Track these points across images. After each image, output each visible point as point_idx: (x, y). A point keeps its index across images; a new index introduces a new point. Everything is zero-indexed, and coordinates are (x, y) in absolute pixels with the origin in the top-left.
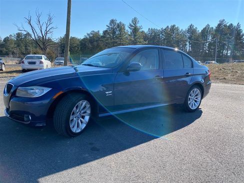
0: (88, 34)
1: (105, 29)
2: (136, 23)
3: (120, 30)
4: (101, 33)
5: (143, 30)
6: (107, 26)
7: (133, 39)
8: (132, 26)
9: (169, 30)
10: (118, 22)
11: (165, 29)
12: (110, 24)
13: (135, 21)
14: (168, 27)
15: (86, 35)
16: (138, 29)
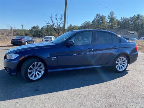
0: (83, 24)
1: (93, 20)
2: (112, 15)
3: (102, 20)
4: (91, 22)
5: (117, 19)
6: (94, 18)
7: (110, 25)
8: (110, 17)
9: (136, 17)
10: (101, 15)
11: (132, 18)
12: (96, 17)
13: (112, 14)
14: (135, 16)
15: (82, 24)
16: (114, 19)
